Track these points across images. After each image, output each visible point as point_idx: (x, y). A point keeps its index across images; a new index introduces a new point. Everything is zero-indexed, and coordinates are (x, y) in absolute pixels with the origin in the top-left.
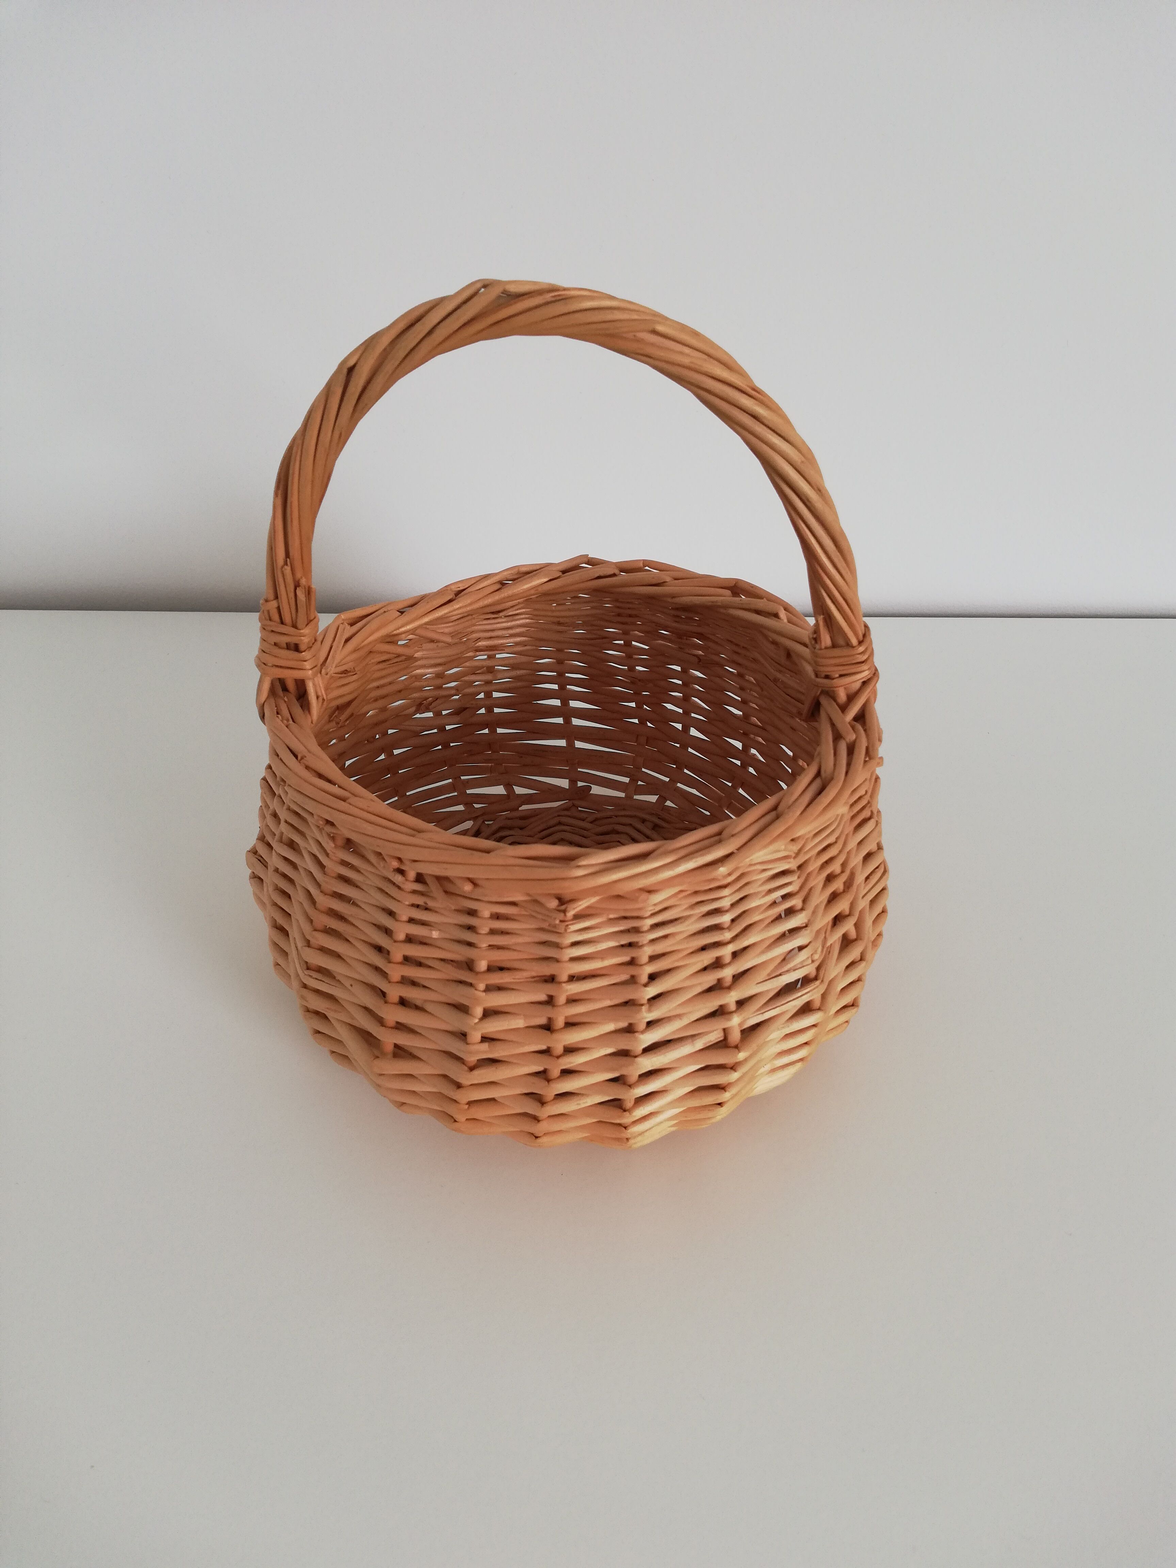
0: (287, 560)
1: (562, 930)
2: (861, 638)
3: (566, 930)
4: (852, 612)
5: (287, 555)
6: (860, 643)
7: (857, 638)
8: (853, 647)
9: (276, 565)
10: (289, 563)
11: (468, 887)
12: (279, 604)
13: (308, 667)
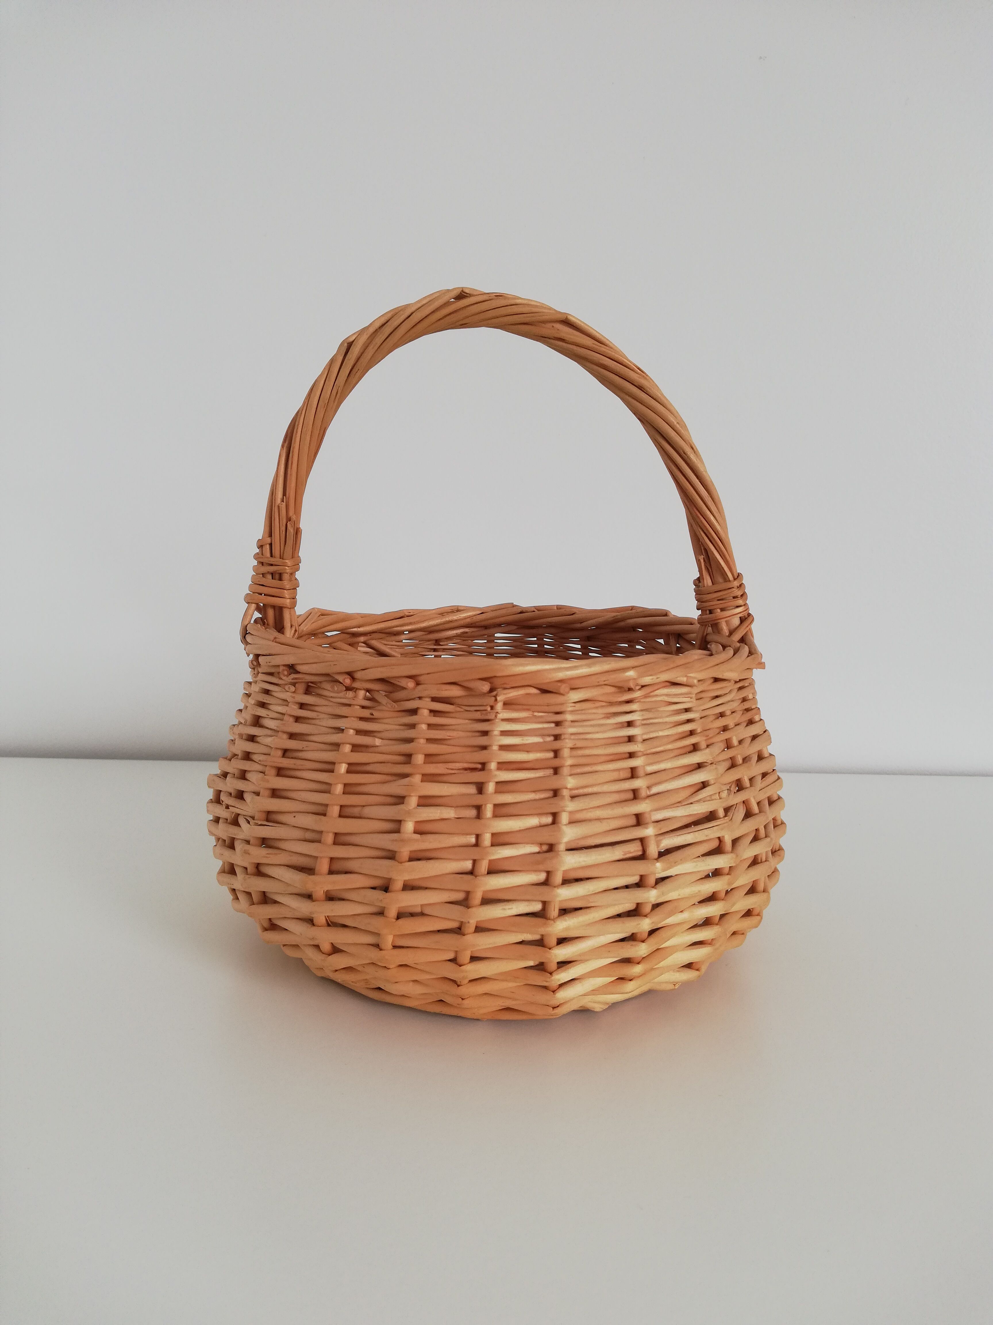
0: (283, 498)
1: (491, 716)
2: (736, 577)
3: (496, 716)
4: (726, 550)
5: (284, 494)
6: (735, 579)
7: (734, 577)
8: (730, 581)
9: (275, 503)
10: (285, 501)
11: (411, 684)
12: (272, 541)
13: (287, 596)
